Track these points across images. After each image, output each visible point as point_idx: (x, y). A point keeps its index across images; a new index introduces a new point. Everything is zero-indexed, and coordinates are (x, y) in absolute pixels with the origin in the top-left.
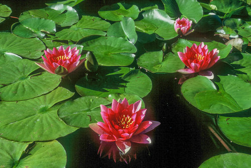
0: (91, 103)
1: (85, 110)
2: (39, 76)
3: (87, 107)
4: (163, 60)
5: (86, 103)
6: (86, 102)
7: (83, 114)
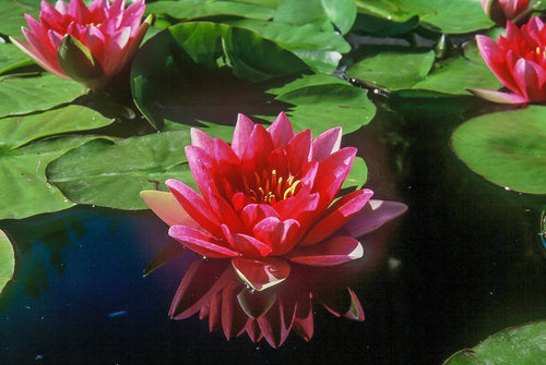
0: (169, 152)
1: (144, 167)
2: (30, 80)
3: (155, 160)
4: (432, 71)
5: (153, 152)
6: (155, 148)
7: (136, 178)
